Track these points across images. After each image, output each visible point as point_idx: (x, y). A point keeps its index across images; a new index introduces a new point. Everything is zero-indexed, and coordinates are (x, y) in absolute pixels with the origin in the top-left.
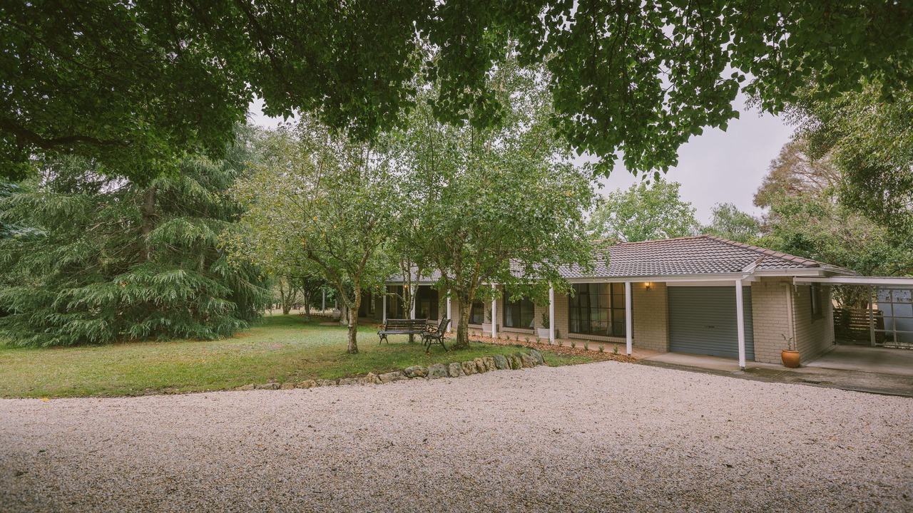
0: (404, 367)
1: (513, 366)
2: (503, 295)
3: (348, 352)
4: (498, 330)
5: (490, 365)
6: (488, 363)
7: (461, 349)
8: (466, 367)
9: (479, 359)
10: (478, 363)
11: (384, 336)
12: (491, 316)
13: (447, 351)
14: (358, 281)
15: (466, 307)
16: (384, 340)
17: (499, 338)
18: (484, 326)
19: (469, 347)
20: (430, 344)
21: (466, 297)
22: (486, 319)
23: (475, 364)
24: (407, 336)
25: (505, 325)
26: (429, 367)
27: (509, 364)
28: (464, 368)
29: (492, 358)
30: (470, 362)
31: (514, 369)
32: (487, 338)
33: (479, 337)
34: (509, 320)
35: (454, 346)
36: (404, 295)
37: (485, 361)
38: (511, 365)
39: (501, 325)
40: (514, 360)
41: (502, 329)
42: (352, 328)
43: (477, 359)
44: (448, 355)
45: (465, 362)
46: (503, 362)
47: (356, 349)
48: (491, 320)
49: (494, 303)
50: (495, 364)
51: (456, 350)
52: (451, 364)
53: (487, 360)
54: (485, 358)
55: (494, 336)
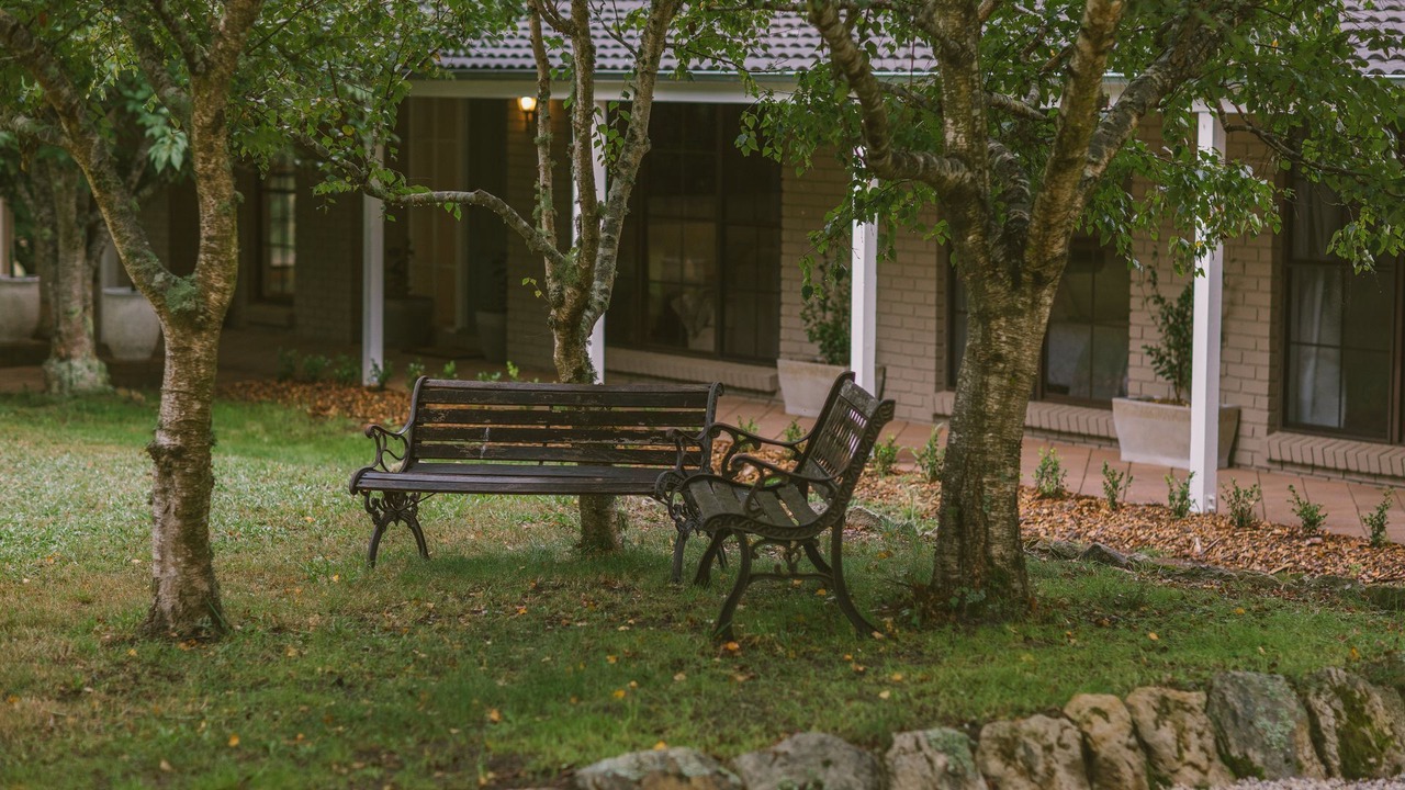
0: (566, 754)
1: (1345, 749)
2: (1287, 209)
3: (155, 626)
4: (1229, 453)
5: (1182, 745)
6: (1166, 734)
7: (971, 617)
8: (1007, 755)
9: (1105, 701)
10: (1099, 728)
11: (394, 507)
12: (1184, 344)
13: (864, 628)
14: (219, 119)
15: (1012, 312)
16: (397, 530)
17: (1243, 520)
18: (1125, 419)
19: (1027, 601)
20: (746, 576)
21: (1014, 239)
22: (1141, 371)
23: (1072, 736)
24: (568, 509)
25: (1286, 416)
26: (747, 761)
27: (1318, 740)
28: (995, 766)
29: (1196, 698)
30: (1037, 722)
31: (1350, 774)
32: (1152, 512)
33: (1093, 504)
34: (1319, 381)
35: (921, 592)
36: (544, 205)
37: (1147, 716)
38: (1332, 746)
39: (1256, 416)
40: (1355, 711)
41: (1259, 442)
42: (177, 453)
43: (1085, 701)
44: (877, 660)
45: (1003, 727)
46: (1280, 724)
47: (210, 604)
48: (1181, 376)
49: (1207, 265)
50: (1221, 740)
51: (927, 622)
52: (903, 740)
53: (1164, 709)
54: (1143, 699)
55: (1200, 497)
